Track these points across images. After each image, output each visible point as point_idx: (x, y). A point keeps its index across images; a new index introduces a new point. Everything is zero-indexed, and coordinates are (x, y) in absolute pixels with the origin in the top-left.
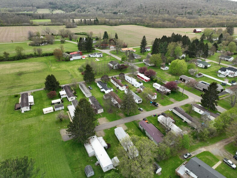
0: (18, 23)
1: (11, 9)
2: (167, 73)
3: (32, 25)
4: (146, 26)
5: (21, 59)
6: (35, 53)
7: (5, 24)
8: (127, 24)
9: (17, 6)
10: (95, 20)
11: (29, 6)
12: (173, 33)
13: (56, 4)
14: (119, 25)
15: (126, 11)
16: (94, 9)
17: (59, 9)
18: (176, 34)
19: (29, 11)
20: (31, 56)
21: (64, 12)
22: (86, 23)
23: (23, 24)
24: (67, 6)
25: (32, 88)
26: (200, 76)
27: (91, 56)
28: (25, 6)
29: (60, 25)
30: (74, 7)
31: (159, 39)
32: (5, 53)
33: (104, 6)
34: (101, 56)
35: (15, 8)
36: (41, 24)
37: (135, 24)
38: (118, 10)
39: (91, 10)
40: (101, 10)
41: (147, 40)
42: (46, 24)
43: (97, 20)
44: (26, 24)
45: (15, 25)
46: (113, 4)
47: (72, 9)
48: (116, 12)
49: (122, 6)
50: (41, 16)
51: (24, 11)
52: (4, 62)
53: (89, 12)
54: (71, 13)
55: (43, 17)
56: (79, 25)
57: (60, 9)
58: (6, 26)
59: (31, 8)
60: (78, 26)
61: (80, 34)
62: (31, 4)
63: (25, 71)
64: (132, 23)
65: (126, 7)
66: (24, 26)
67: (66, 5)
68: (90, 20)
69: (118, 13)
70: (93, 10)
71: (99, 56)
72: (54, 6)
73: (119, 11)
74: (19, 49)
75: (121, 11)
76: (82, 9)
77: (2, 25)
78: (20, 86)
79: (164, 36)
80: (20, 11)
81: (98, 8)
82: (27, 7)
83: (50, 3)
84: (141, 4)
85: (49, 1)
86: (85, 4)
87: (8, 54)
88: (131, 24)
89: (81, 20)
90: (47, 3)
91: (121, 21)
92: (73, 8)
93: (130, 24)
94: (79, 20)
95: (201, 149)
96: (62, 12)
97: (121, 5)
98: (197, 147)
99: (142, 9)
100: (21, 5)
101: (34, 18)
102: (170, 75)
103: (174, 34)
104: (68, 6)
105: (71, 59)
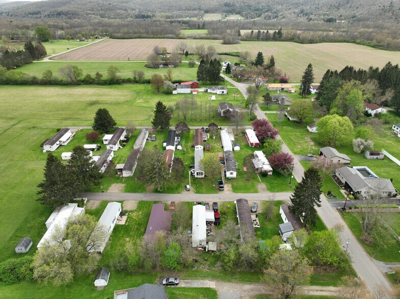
0: (161, 34)
1: (170, 14)
2: (311, 139)
3: (178, 37)
4: (373, 47)
5: (114, 84)
6: (135, 78)
7: (144, 35)
8: (336, 42)
9: (179, 10)
10: (275, 32)
11: (195, 9)
12: (389, 63)
13: (234, 5)
14: (317, 43)
15: (354, 17)
16: (294, 12)
17: (237, 13)
18: (393, 65)
19: (192, 17)
20: (128, 81)
21: (243, 18)
22: (258, 38)
23: (167, 36)
24: (250, 9)
25: (86, 124)
26: (375, 157)
27: (209, 91)
28: (189, 10)
29: (217, 39)
30: (261, 10)
31: (336, 71)
32: (98, 74)
33: (313, 7)
34: (225, 93)
35: (176, 13)
36: (191, 37)
37: (353, 40)
38: (340, 14)
39: (289, 15)
40: (306, 14)
41: (314, 72)
42: (197, 37)
43: (279, 33)
44: (170, 35)
45: (155, 37)
46: (333, 4)
47: (257, 14)
48: (332, 18)
49: (350, 7)
50: (201, 25)
51: (186, 17)
52: (93, 86)
53: (284, 17)
54: (252, 20)
55: (204, 26)
56: (247, 40)
57: (239, 13)
58: (144, 38)
59: (196, 12)
60: (242, 42)
61: (232, 55)
62: (198, 7)
63: (102, 101)
64: (347, 39)
65: (357, 8)
66: (166, 38)
67: (249, 6)
68: (268, 32)
69: (335, 20)
70: (292, 14)
71: (220, 92)
72: (230, 9)
73: (341, 16)
74: (112, 70)
75: (343, 17)
76: (274, 13)
77: (140, 36)
78: (77, 118)
79: (347, 67)
80: (181, 16)
81: (302, 11)
82: (191, 12)
83: (226, 5)
84: (392, 3)
85: (225, 1)
86: (282, 5)
87: (101, 76)
88: (345, 41)
89: (252, 32)
90: (221, 5)
91: (327, 36)
92: (258, 12)
93: (343, 42)
94: (248, 33)
95: (209, 282)
96: (239, 19)
97: (349, 5)
98: (204, 277)
99: (390, 12)
100: (184, 9)
101: (189, 28)
102: (312, 143)
103: (391, 65)
104: (252, 8)
105: (174, 92)
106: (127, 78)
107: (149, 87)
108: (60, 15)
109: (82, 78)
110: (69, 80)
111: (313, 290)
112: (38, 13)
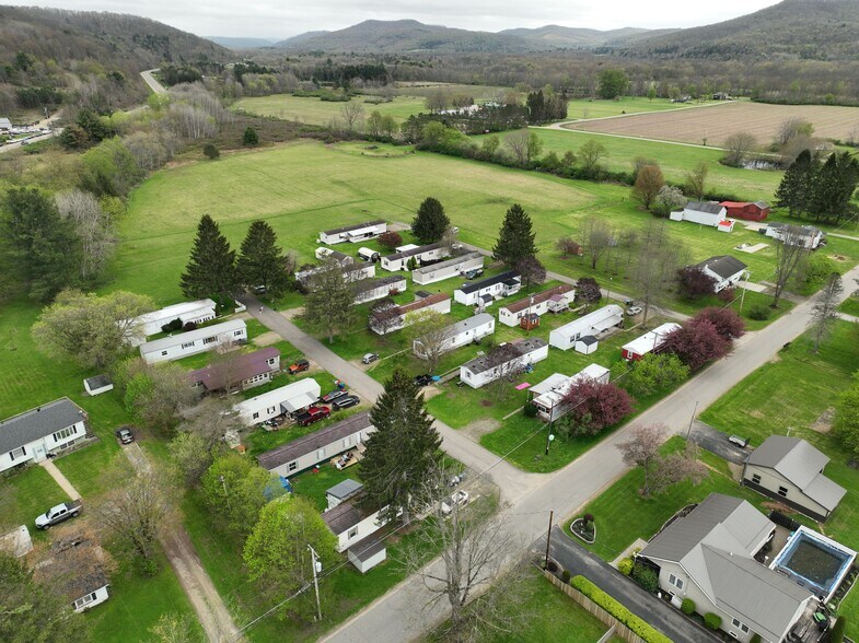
20: (618, 178)
32: (569, 155)
74: (592, 150)
105: (674, 216)
106: (618, 171)
107: (626, 192)
108: (710, 53)
109: (541, 157)
110: (515, 157)
111: (202, 591)
112: (675, 49)
